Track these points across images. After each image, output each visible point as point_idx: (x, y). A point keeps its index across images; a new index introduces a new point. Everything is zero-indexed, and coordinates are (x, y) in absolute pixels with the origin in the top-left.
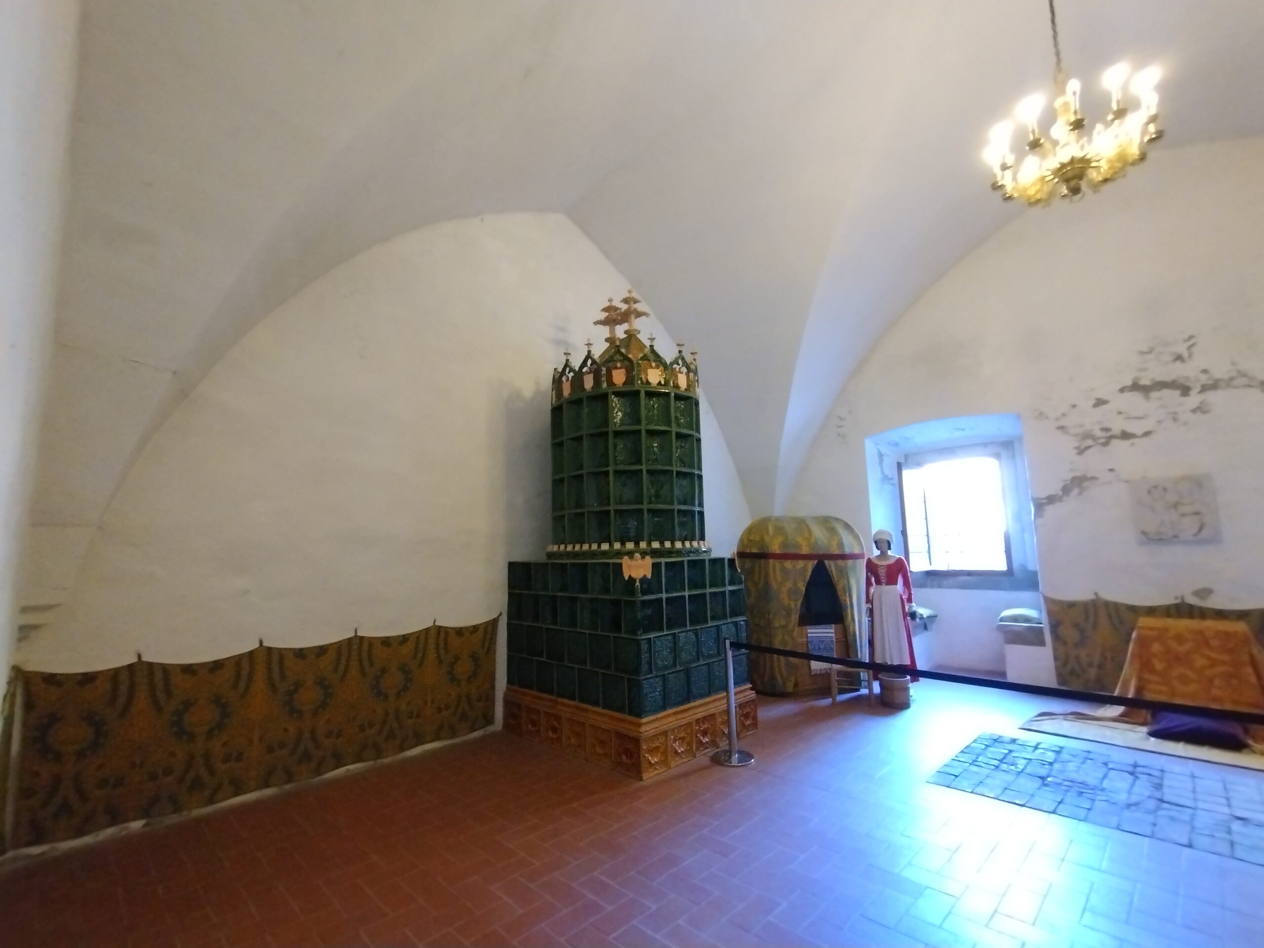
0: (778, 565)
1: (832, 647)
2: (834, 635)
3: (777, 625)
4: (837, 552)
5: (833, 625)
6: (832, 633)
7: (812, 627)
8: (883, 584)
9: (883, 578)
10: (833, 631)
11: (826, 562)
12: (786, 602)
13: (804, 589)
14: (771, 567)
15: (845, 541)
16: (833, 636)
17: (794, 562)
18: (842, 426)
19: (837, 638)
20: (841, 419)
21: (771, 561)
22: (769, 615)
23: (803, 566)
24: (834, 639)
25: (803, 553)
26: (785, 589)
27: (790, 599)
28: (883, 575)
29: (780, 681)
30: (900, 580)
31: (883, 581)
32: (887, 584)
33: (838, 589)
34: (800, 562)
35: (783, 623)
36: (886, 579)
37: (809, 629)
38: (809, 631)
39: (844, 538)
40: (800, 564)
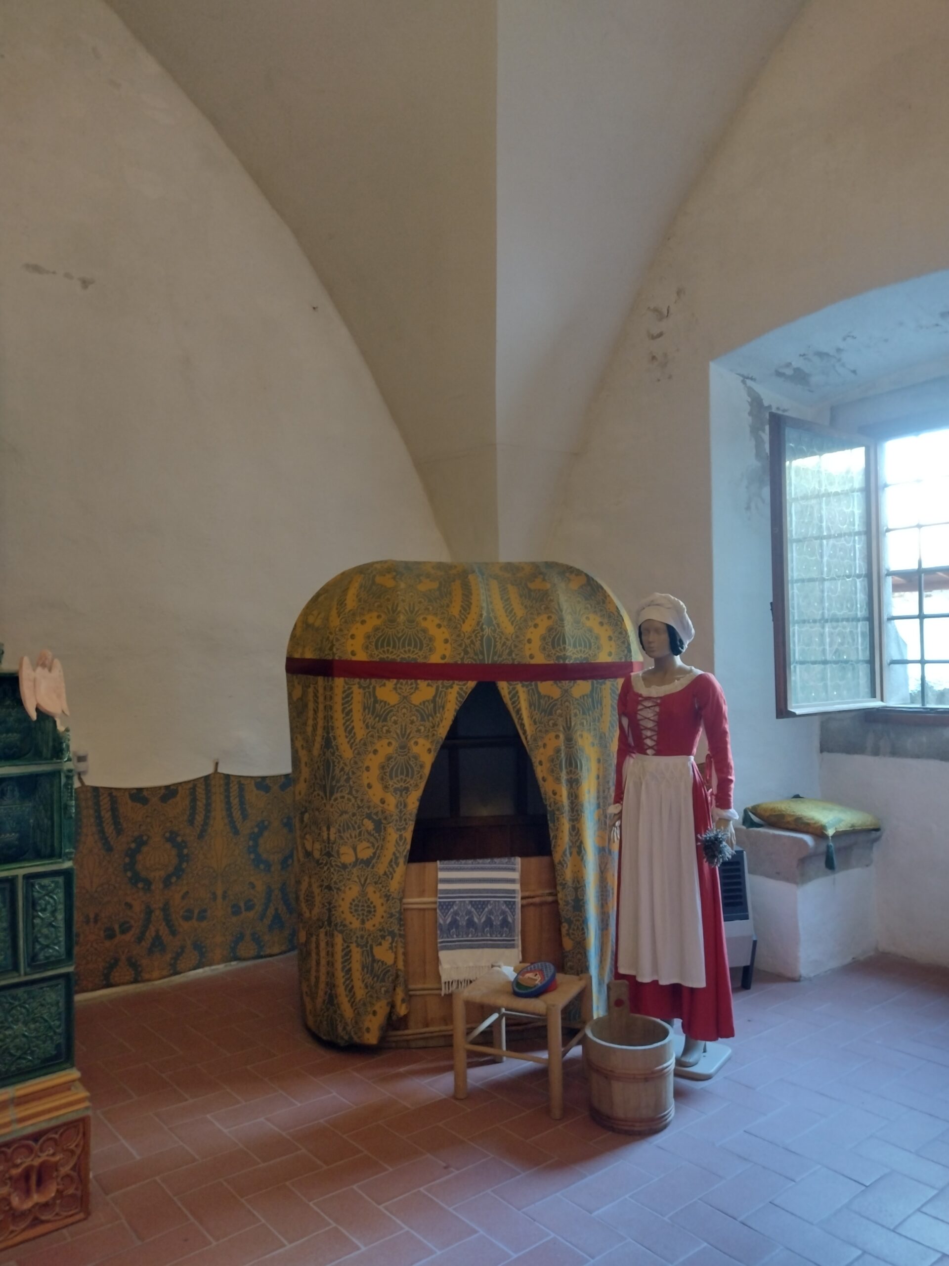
0: (358, 694)
1: (510, 920)
2: (517, 887)
3: (347, 856)
4: (540, 659)
5: (518, 860)
6: (512, 881)
7: (453, 864)
8: (649, 751)
9: (649, 733)
10: (516, 875)
11: (503, 687)
12: (376, 793)
13: (428, 760)
14: (338, 699)
15: (569, 628)
16: (514, 891)
17: (406, 685)
18: (661, 335)
19: (527, 894)
20: (661, 315)
21: (339, 683)
22: (328, 829)
23: (430, 696)
24: (518, 900)
25: (435, 659)
26: (374, 762)
27: (386, 787)
28: (650, 725)
29: (348, 1012)
30: (701, 741)
31: (649, 742)
32: (659, 753)
33: (535, 760)
34: (422, 684)
35: (365, 853)
36: (655, 738)
37: (442, 869)
38: (442, 875)
39: (568, 619)
40: (425, 691)
